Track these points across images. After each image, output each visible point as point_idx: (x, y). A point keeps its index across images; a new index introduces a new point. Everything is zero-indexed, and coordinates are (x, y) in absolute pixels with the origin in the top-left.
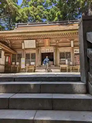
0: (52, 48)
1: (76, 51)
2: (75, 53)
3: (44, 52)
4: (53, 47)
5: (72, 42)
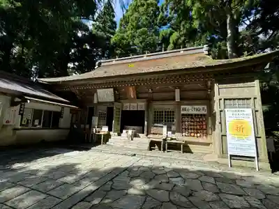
0: (143, 102)
1: (185, 109)
2: (182, 112)
3: (128, 109)
4: (145, 100)
5: (177, 92)
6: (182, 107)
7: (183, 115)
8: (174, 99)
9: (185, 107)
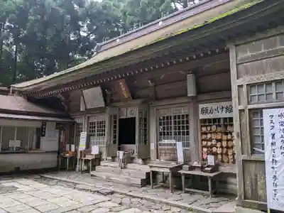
1: (206, 111)
6: (201, 106)
7: (204, 121)
8: (185, 95)
9: (204, 106)
